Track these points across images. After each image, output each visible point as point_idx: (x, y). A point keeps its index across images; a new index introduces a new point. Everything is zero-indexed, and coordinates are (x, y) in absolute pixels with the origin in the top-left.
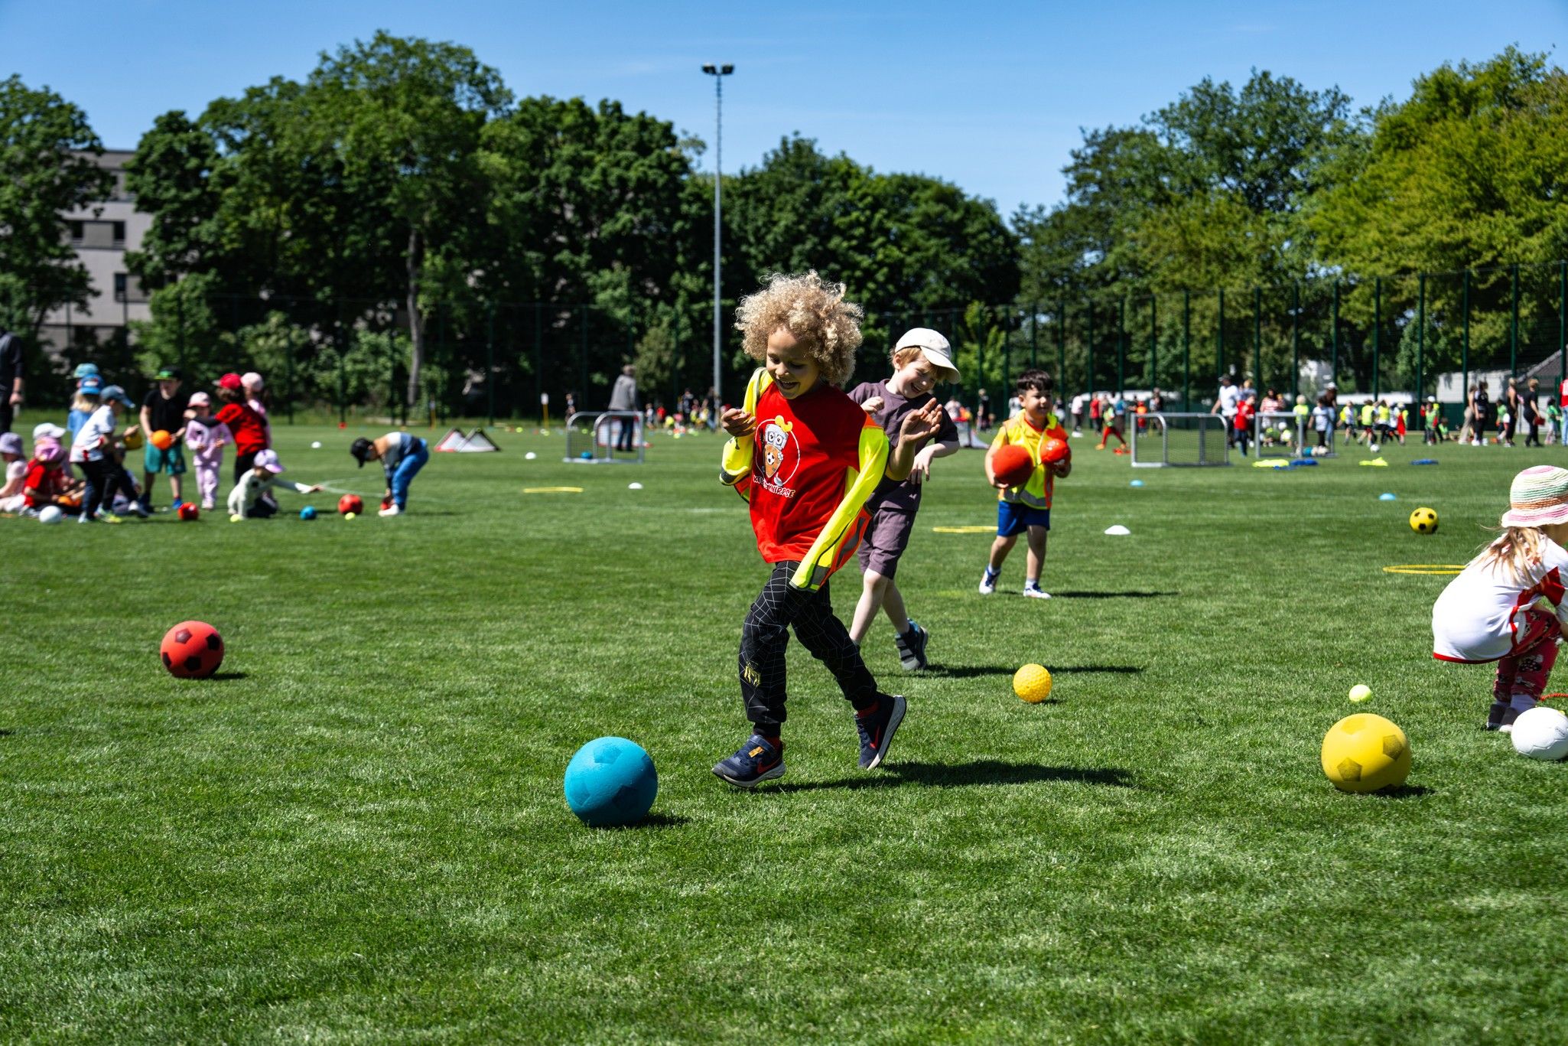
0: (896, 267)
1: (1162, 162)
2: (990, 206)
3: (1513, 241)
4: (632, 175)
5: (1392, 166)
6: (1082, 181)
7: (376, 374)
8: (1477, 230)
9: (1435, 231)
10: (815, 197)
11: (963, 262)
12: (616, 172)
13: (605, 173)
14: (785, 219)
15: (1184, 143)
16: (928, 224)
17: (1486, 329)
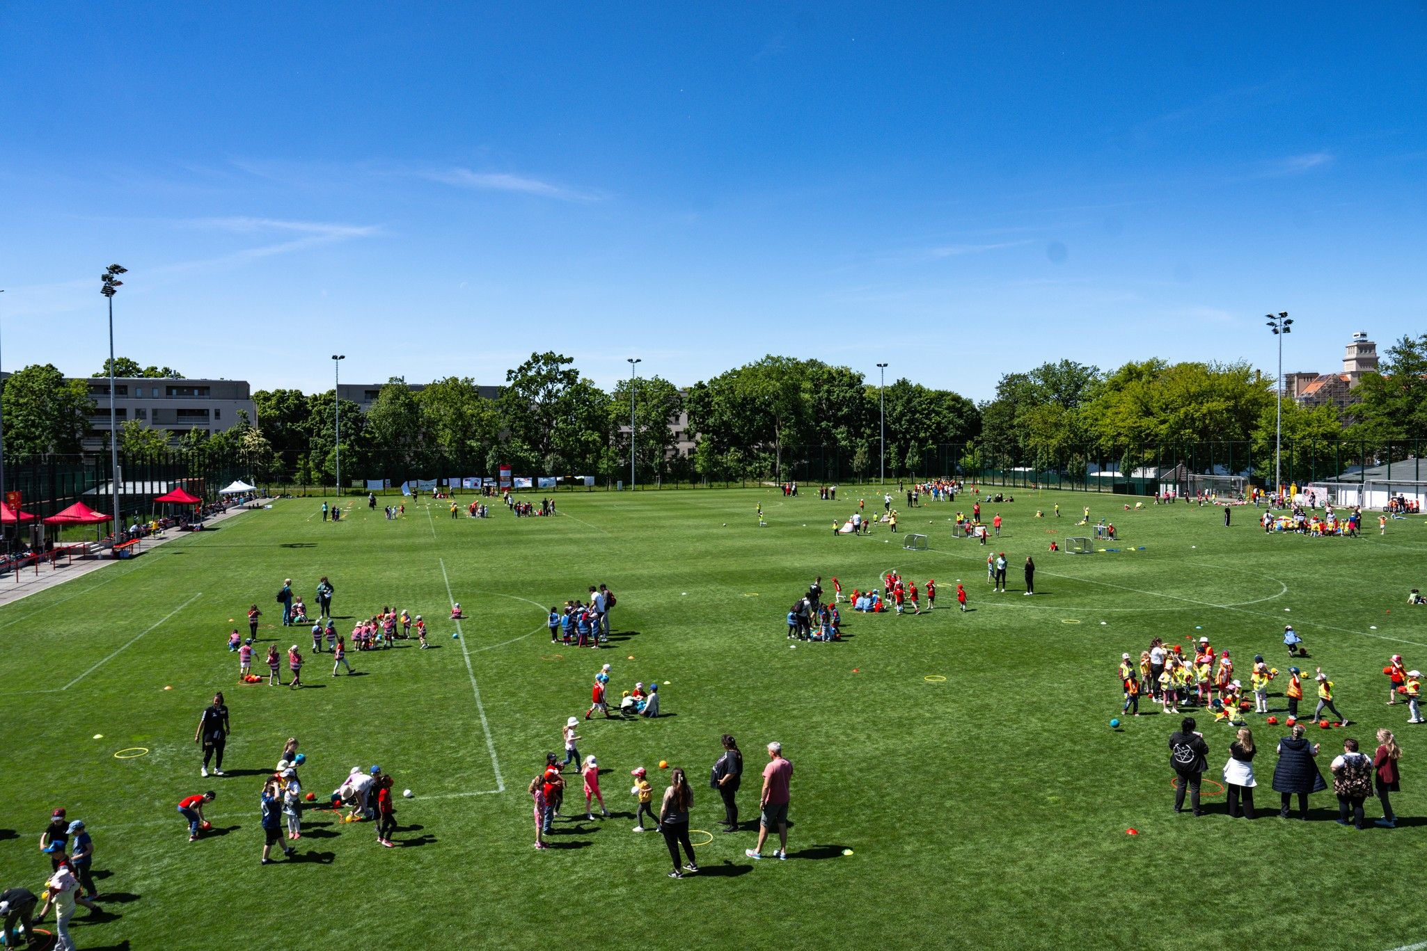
0: (939, 424)
1: (1033, 389)
2: (971, 401)
3: (1156, 426)
4: (848, 395)
5: (1114, 398)
6: (1002, 393)
7: (765, 467)
8: (1146, 422)
9: (1129, 422)
10: (909, 401)
11: (962, 422)
12: (842, 394)
13: (838, 395)
14: (899, 409)
15: (1040, 383)
16: (949, 408)
17: (1148, 455)
